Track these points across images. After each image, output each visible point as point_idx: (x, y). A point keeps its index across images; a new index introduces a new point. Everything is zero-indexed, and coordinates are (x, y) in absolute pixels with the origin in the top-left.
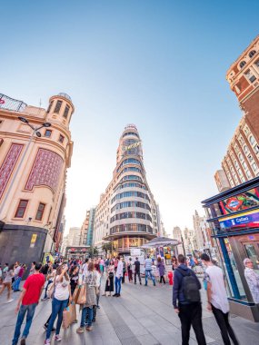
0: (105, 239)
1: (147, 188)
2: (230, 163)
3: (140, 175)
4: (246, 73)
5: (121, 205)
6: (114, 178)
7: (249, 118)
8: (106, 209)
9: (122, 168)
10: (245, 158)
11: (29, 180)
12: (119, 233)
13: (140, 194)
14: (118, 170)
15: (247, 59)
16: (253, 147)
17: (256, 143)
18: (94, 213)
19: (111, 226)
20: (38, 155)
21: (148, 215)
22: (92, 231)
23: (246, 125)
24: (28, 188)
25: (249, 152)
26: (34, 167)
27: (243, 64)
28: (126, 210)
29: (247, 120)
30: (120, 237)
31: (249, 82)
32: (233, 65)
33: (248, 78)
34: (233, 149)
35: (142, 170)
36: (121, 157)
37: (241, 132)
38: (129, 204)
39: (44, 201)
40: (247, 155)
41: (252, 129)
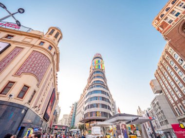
0: (81, 122)
1: (107, 89)
2: (160, 74)
3: (103, 81)
4: (165, 19)
5: (91, 99)
6: (88, 83)
7: (172, 43)
8: (83, 102)
9: (93, 77)
10: (172, 68)
11: (21, 68)
12: (89, 117)
13: (103, 92)
14: (91, 78)
15: (165, 12)
16: (177, 60)
17: (179, 57)
18: (76, 105)
19: (85, 113)
20: (32, 54)
21: (109, 106)
22: (75, 117)
23: (170, 48)
24: (17, 74)
25: (175, 64)
26: (27, 61)
27: (162, 16)
28: (94, 102)
29: (170, 44)
30: (90, 121)
31: (168, 23)
32: (156, 17)
33: (167, 21)
34: (162, 64)
35: (104, 78)
36: (92, 71)
37: (167, 52)
38: (96, 98)
39: (28, 84)
40: (173, 67)
41: (175, 49)
